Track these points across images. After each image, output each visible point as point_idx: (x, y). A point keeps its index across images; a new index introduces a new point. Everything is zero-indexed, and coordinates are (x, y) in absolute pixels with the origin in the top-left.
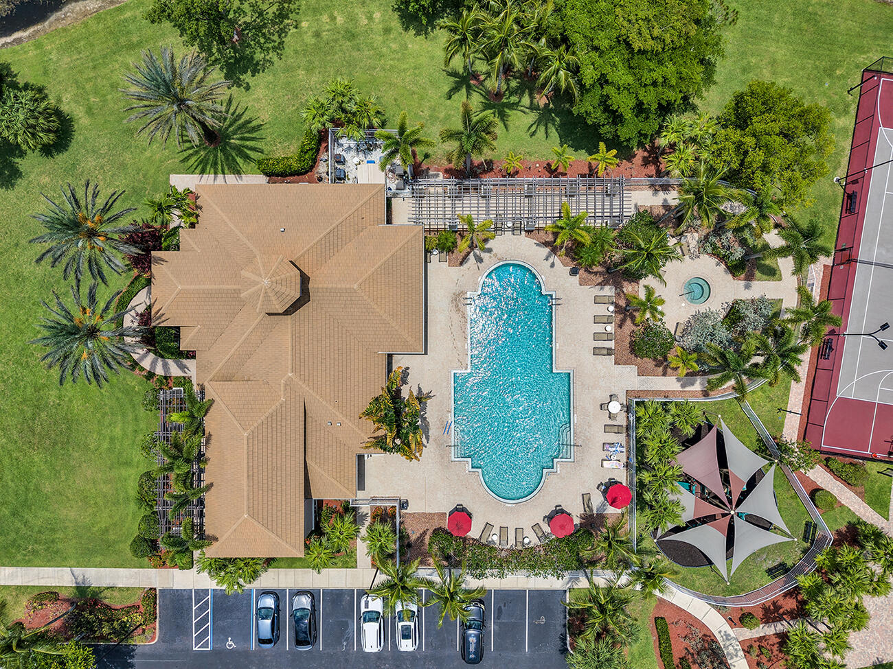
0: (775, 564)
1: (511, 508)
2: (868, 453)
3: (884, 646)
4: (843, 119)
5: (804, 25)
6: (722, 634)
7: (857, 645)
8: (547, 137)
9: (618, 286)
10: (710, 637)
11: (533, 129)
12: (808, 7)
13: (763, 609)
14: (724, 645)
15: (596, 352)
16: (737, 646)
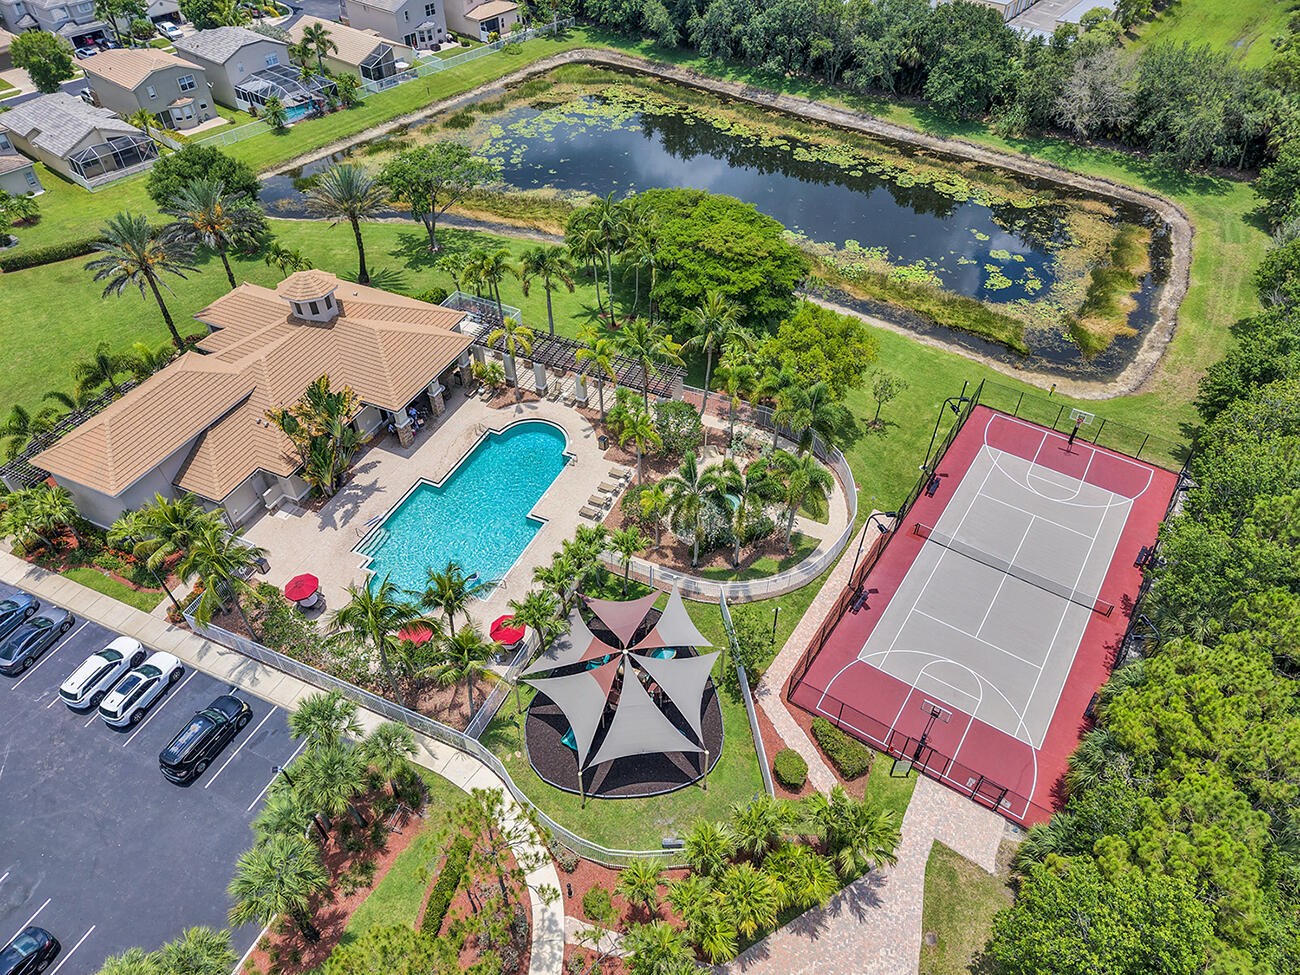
2: (883, 744)
6: (547, 915)
14: (540, 937)
15: (583, 511)
16: (560, 950)
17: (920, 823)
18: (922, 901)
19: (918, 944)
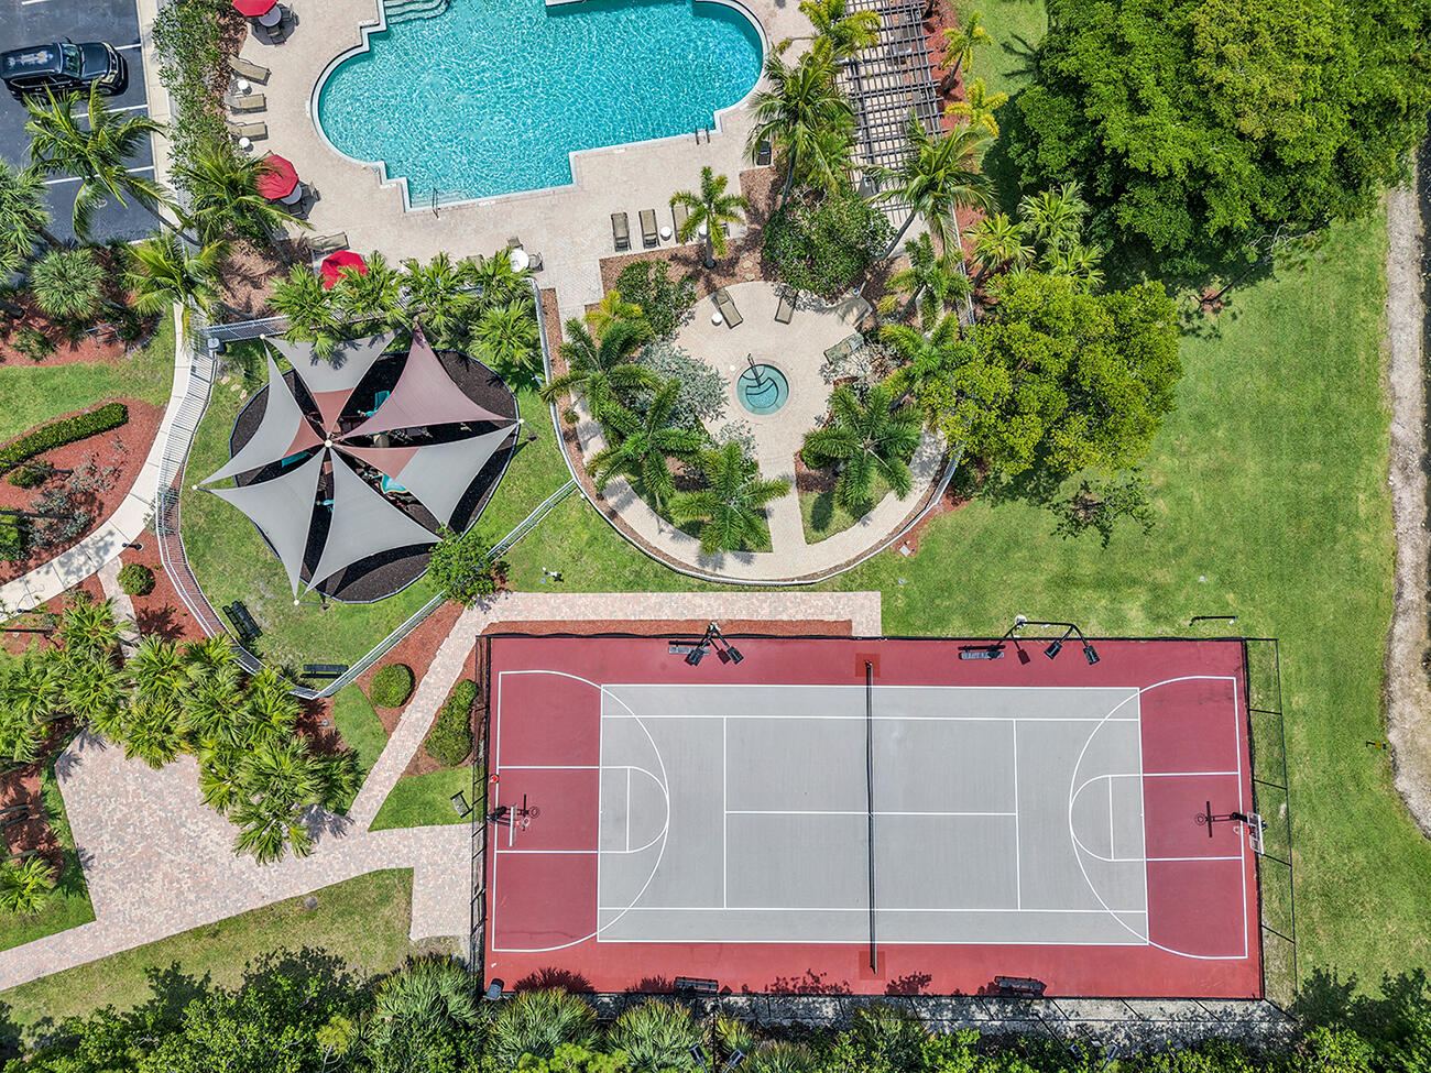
0: (256, 619)
1: (302, 112)
2: (498, 767)
3: (117, 866)
4: (1141, 615)
5: (1308, 521)
6: (108, 539)
7: (114, 809)
8: (1006, 76)
9: (751, 242)
10: (100, 515)
11: (1020, 47)
12: (1346, 524)
13: (166, 611)
14: (87, 546)
15: (619, 220)
16: (88, 572)
17: (422, 846)
18: (342, 879)
19: (298, 893)
